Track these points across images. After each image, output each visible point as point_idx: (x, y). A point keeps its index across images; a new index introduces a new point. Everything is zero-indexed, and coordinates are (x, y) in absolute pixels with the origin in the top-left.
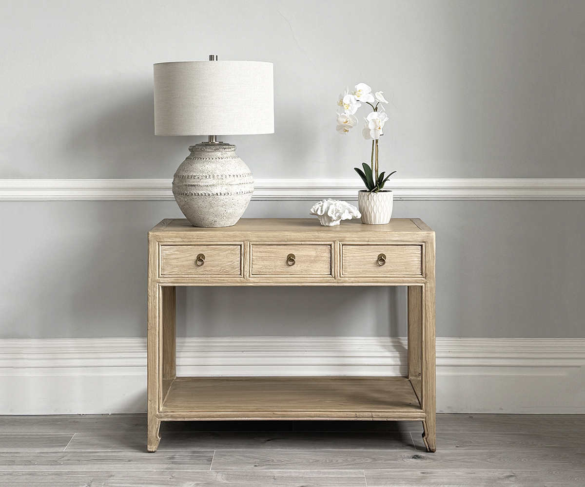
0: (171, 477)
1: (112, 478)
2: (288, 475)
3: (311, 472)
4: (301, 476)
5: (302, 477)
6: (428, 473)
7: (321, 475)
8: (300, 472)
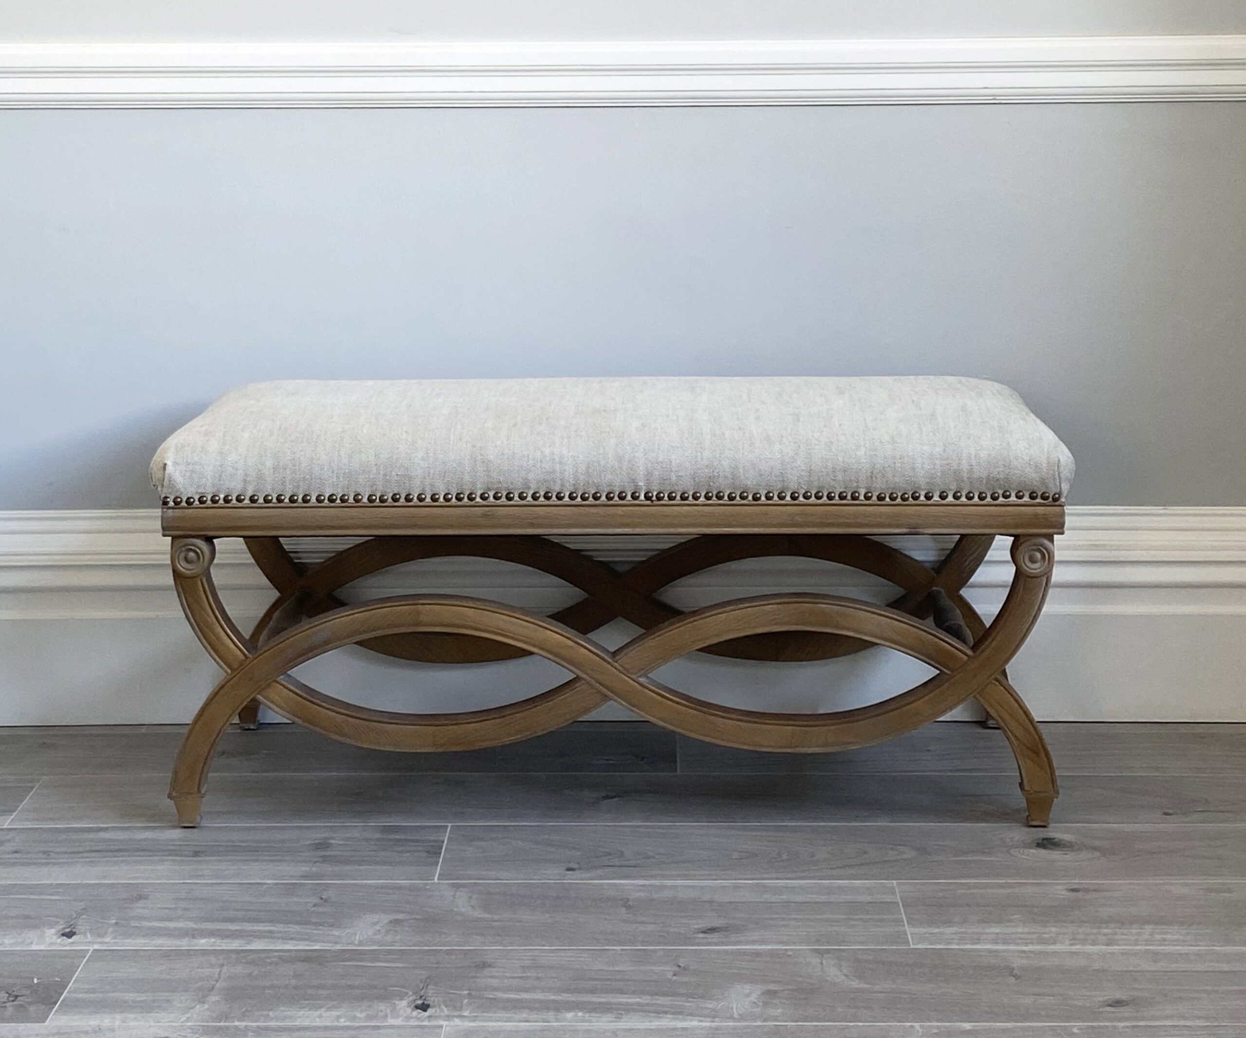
0: (319, 901)
1: (141, 904)
2: (667, 894)
3: (736, 887)
4: (706, 897)
5: (711, 902)
6: (1087, 890)
7: (767, 897)
8: (702, 888)
